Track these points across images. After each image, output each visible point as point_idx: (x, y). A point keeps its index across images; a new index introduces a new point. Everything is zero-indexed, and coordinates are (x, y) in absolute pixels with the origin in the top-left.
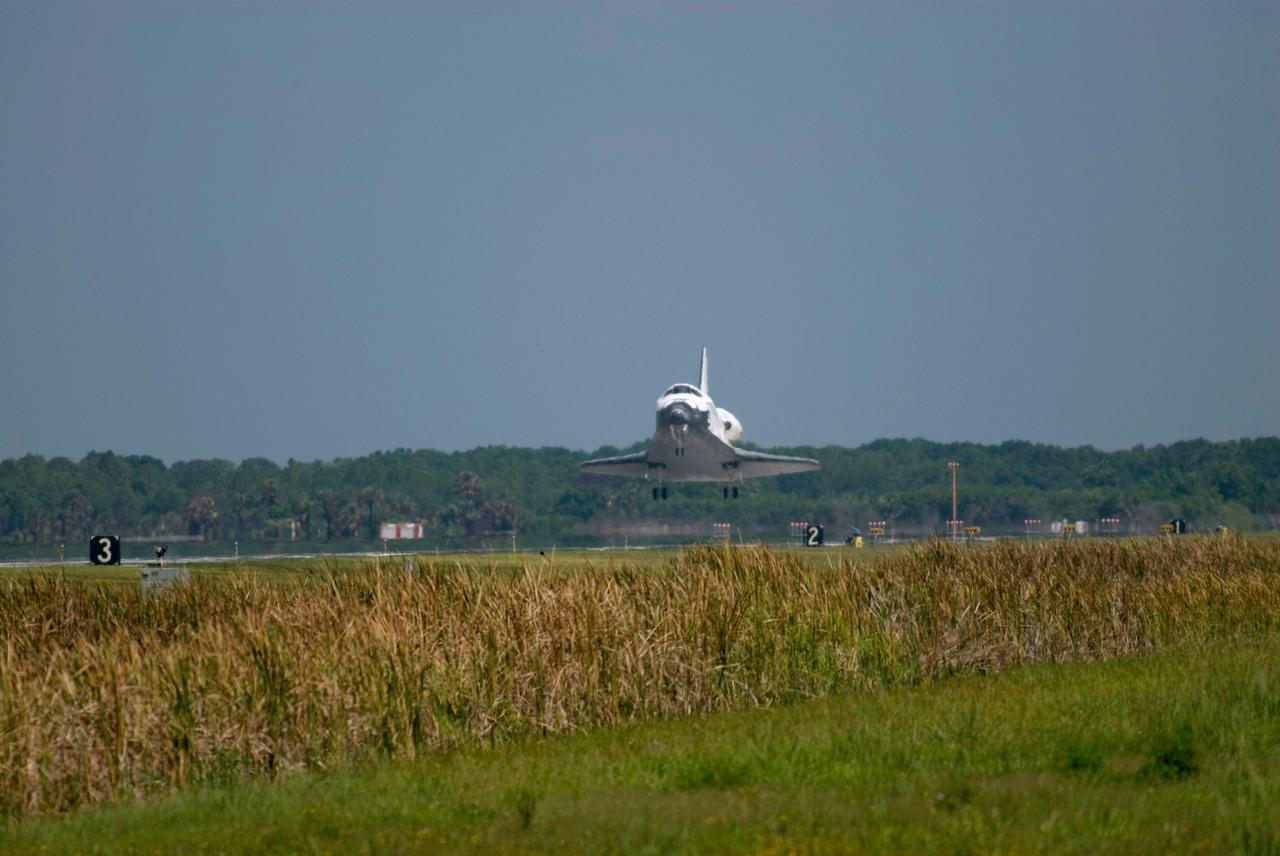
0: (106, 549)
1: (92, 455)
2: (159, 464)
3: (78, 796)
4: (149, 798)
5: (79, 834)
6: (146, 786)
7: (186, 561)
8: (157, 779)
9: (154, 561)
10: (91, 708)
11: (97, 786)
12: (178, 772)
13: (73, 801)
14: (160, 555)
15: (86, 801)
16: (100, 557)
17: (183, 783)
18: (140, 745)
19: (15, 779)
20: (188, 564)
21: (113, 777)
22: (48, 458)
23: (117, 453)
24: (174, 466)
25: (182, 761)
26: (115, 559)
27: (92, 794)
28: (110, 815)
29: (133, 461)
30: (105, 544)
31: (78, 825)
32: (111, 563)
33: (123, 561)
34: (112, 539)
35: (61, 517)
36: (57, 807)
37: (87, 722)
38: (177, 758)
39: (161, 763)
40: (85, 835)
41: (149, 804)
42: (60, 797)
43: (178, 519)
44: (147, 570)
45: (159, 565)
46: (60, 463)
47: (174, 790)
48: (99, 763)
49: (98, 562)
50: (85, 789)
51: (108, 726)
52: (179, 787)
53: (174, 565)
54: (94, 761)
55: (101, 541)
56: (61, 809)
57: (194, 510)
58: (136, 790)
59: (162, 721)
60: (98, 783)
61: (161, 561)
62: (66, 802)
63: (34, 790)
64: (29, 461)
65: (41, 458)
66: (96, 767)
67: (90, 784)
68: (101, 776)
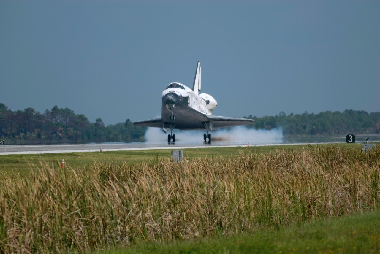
0: (351, 139)
1: (346, 111)
2: (366, 113)
3: (344, 212)
4: (365, 212)
5: (345, 223)
6: (364, 209)
7: (375, 142)
8: (367, 206)
9: (365, 142)
10: (347, 186)
11: (349, 208)
12: (373, 205)
13: (342, 213)
14: (367, 140)
15: (346, 213)
16: (349, 141)
17: (375, 208)
18: (362, 196)
19: (325, 207)
20: (376, 143)
21: (354, 206)
22: (333, 111)
23: (354, 110)
24: (371, 114)
25: (374, 201)
26: (354, 141)
27: (348, 211)
28: (353, 217)
29: (359, 112)
30: (350, 137)
31: (344, 220)
32: (352, 142)
33: (355, 142)
34: (353, 135)
35: (337, 129)
36: (338, 215)
37: (346, 190)
38: (373, 200)
39: (368, 202)
40: (346, 223)
41: (365, 213)
42: (339, 212)
43: (372, 129)
44: (364, 145)
45: (367, 143)
46: (337, 113)
47: (372, 210)
48: (350, 202)
49: (348, 142)
50: (346, 209)
51: (352, 191)
52: (374, 209)
53: (371, 143)
54: (348, 201)
55: (349, 136)
56: (339, 216)
57: (377, 127)
58: (361, 210)
59: (368, 189)
60: (350, 208)
61: (367, 142)
62: (340, 213)
63: (331, 210)
64: (327, 112)
65: (331, 112)
66: (349, 203)
67: (347, 208)
68: (351, 206)
